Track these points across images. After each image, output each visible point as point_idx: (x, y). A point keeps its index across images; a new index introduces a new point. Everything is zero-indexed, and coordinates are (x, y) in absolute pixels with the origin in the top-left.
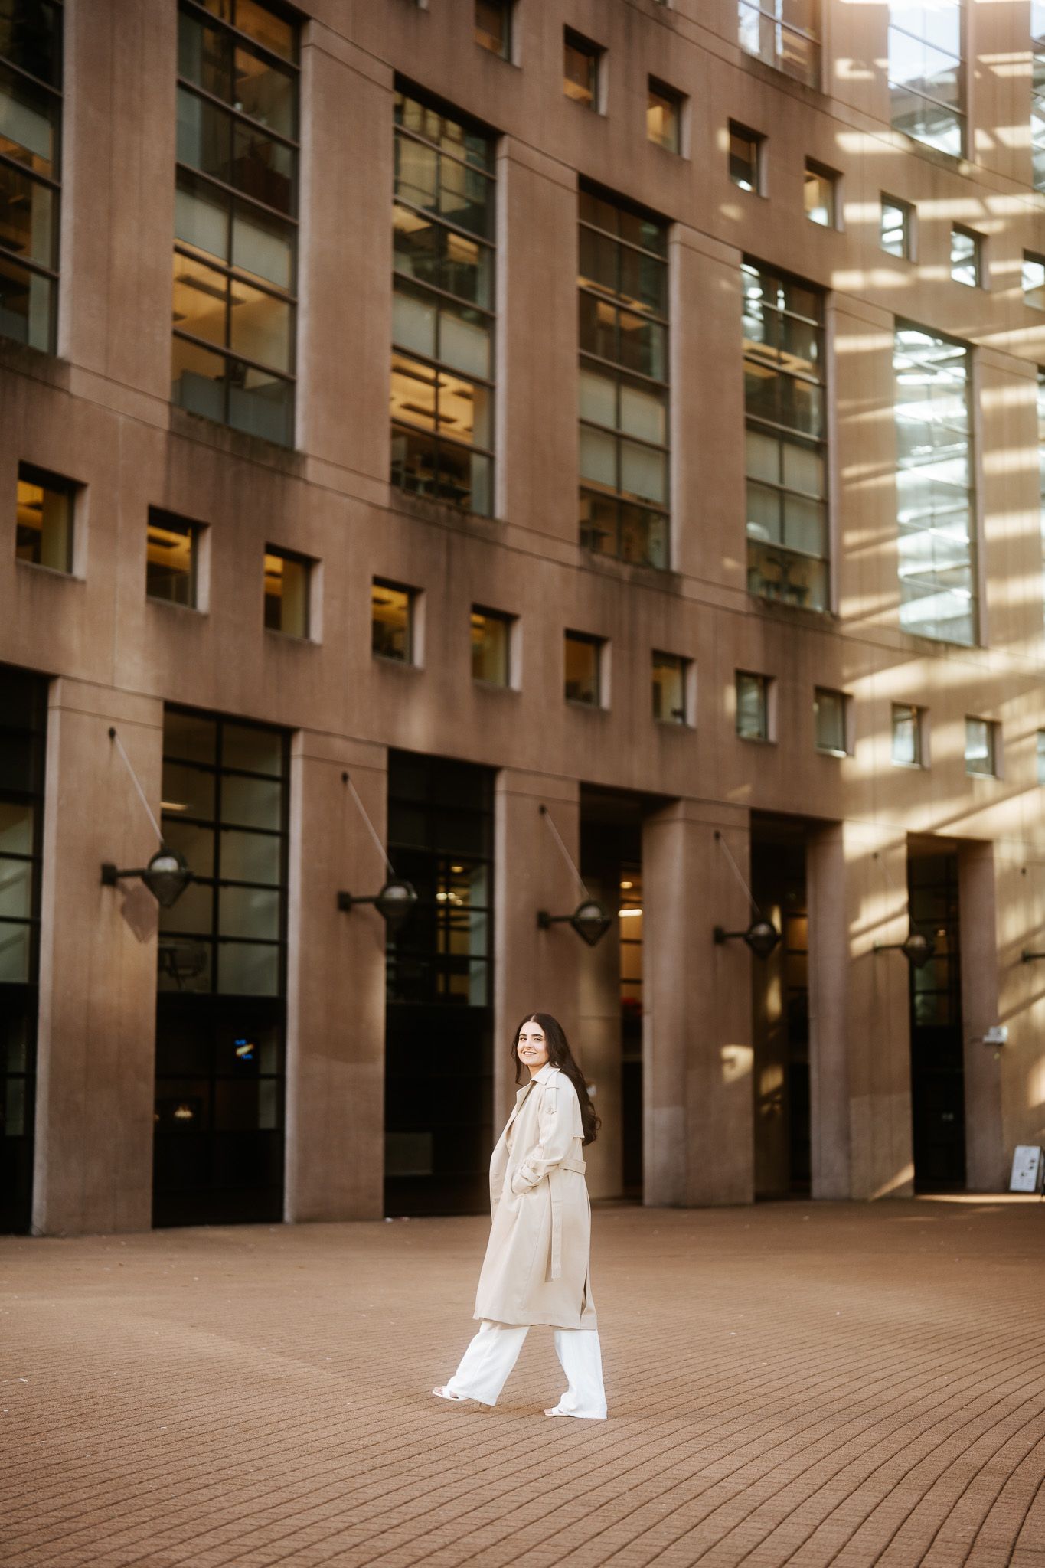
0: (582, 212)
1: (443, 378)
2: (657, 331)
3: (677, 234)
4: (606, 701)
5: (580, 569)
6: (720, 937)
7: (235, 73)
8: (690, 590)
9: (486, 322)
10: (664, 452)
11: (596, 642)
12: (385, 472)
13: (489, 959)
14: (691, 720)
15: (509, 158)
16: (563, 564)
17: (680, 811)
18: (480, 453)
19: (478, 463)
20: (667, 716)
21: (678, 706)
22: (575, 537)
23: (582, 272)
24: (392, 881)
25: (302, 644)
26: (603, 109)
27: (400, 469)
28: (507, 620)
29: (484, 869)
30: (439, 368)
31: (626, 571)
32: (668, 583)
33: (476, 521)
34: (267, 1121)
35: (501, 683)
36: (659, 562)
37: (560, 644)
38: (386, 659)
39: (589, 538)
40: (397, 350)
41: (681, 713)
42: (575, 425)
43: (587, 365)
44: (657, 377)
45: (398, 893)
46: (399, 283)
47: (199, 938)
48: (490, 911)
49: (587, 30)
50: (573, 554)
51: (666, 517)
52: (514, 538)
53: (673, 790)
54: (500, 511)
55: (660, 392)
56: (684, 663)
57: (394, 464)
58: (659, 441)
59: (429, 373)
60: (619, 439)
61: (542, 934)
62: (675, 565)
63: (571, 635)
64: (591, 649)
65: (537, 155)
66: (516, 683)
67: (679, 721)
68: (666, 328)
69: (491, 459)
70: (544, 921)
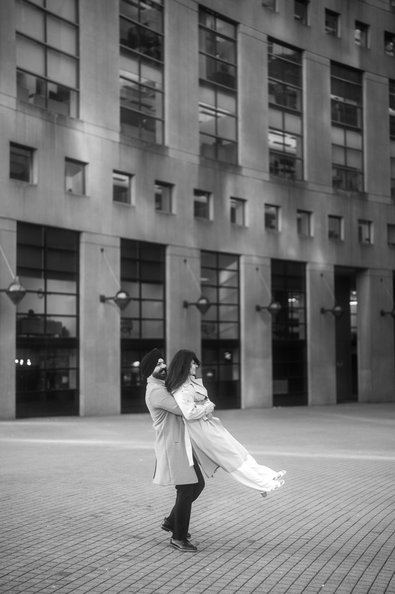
0: (332, 72)
1: (286, 134)
2: (359, 111)
3: (365, 76)
4: (342, 237)
5: (333, 194)
6: (383, 314)
7: (216, 42)
8: (371, 198)
9: (299, 114)
10: (362, 152)
11: (339, 218)
12: (267, 169)
13: (305, 324)
14: (372, 242)
15: (307, 58)
16: (328, 194)
17: (369, 272)
18: (299, 159)
19: (298, 162)
20: (364, 241)
21: (367, 237)
22: (331, 183)
23: (333, 93)
24: (273, 302)
25: (242, 228)
26: (339, 35)
27: (273, 166)
28: (309, 213)
29: (303, 295)
30: (284, 132)
31: (349, 194)
32: (363, 196)
33: (297, 182)
34: (235, 377)
35: (307, 234)
36: (360, 189)
37: (327, 220)
38: (270, 230)
39: (336, 183)
40: (270, 128)
41: (369, 240)
42: (330, 146)
43: (334, 125)
44: (359, 126)
45: (275, 306)
46: (271, 106)
47: (213, 322)
48: (305, 308)
49: (333, 9)
50: (330, 190)
51: (362, 174)
52: (311, 186)
53: (366, 266)
54: (306, 178)
55: (360, 131)
56: (369, 223)
57: (271, 164)
58: (360, 148)
59: (281, 133)
60: (345, 149)
61: (323, 316)
62: (366, 190)
63: (330, 216)
64: (337, 220)
65: (316, 56)
66: (312, 234)
67: (367, 242)
68: (362, 109)
69: (302, 160)
70: (323, 311)
